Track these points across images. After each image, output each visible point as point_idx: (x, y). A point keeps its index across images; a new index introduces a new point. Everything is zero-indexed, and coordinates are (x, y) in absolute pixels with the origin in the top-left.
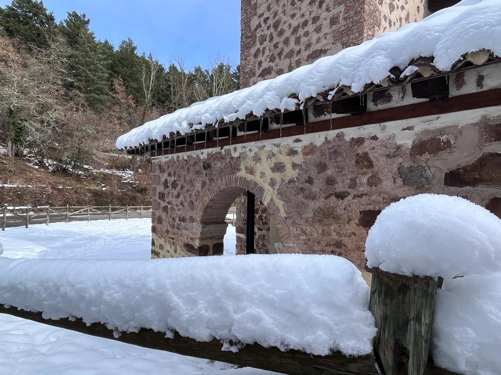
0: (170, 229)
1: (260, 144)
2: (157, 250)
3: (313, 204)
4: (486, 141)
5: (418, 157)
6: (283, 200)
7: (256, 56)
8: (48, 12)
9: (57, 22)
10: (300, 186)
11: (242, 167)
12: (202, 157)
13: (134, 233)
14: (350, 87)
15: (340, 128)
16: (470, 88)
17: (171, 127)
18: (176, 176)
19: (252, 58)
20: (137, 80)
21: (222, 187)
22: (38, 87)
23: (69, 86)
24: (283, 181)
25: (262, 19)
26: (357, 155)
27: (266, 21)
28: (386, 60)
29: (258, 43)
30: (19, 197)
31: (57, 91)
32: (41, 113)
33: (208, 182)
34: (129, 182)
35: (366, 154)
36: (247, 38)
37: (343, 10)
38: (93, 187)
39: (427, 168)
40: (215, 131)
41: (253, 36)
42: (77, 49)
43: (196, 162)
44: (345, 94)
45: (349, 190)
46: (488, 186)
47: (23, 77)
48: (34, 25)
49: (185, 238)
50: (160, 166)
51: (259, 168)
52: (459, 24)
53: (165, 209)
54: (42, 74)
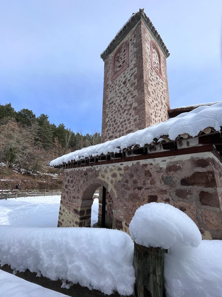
0: (68, 202)
1: (107, 165)
2: (62, 212)
3: (128, 192)
4: (194, 167)
5: (169, 172)
6: (116, 190)
7: (107, 131)
8: (33, 114)
9: (36, 117)
10: (123, 183)
11: (100, 175)
12: (84, 170)
13: (54, 202)
14: (139, 145)
15: (138, 160)
16: (185, 146)
17: (72, 158)
18: (73, 178)
19: (106, 132)
20: (64, 138)
21: (91, 183)
22: (24, 140)
23: (37, 140)
24: (116, 181)
25: (110, 119)
26: (145, 171)
27: (111, 119)
28: (152, 136)
29: (108, 127)
30: (6, 185)
31: (32, 142)
32: (23, 150)
33: (86, 181)
34: (55, 179)
35: (149, 171)
36: (104, 125)
37: (138, 117)
38: (40, 181)
39: (173, 177)
40: (89, 160)
41: (106, 124)
42: (42, 127)
43: (81, 172)
44: (138, 147)
45: (143, 186)
46: (198, 186)
47: (19, 136)
48: (27, 118)
49: (75, 206)
50: (67, 173)
51: (107, 175)
52: (176, 124)
53: (67, 192)
54: (27, 135)
